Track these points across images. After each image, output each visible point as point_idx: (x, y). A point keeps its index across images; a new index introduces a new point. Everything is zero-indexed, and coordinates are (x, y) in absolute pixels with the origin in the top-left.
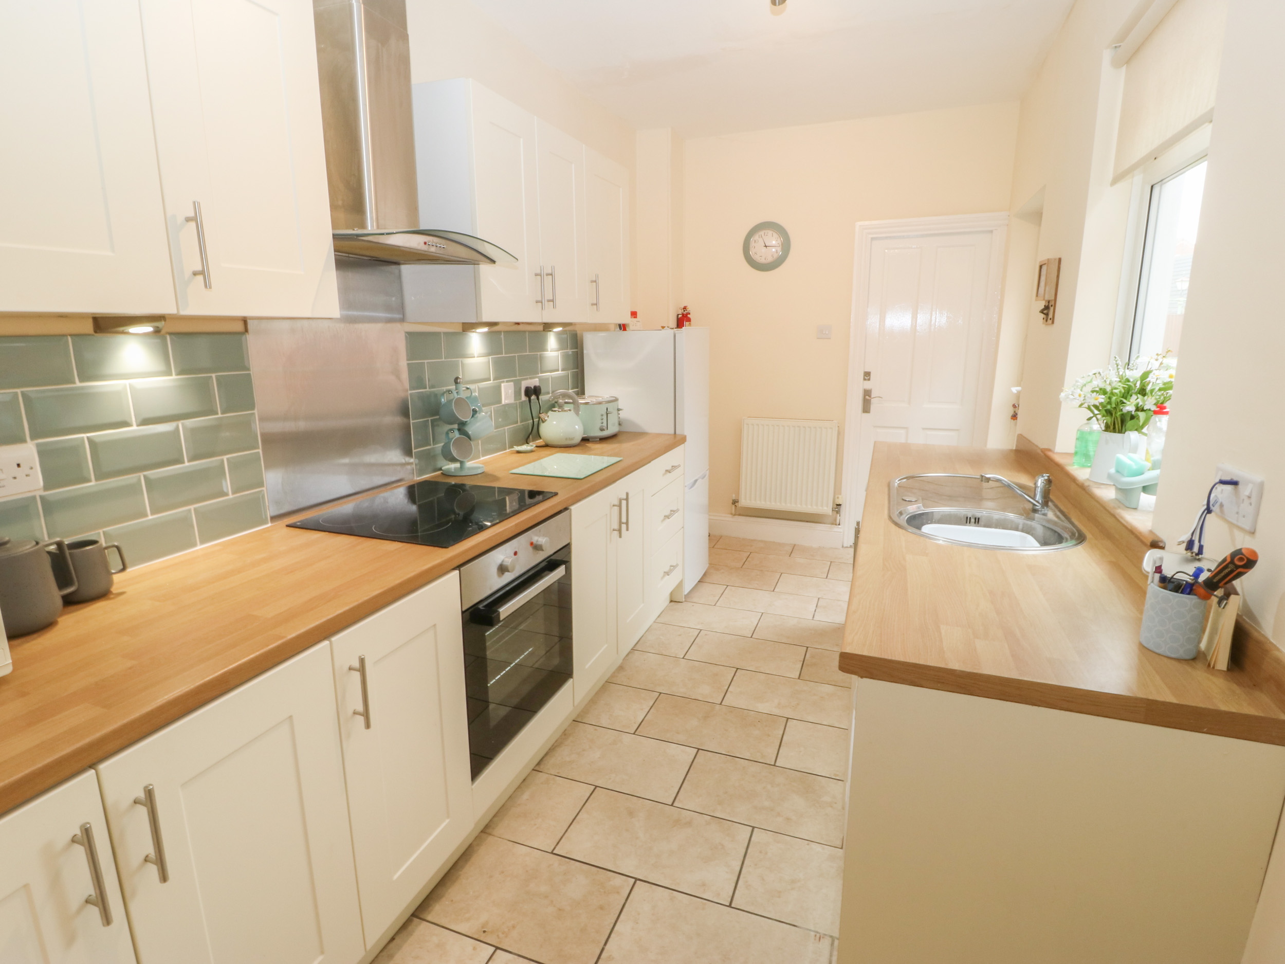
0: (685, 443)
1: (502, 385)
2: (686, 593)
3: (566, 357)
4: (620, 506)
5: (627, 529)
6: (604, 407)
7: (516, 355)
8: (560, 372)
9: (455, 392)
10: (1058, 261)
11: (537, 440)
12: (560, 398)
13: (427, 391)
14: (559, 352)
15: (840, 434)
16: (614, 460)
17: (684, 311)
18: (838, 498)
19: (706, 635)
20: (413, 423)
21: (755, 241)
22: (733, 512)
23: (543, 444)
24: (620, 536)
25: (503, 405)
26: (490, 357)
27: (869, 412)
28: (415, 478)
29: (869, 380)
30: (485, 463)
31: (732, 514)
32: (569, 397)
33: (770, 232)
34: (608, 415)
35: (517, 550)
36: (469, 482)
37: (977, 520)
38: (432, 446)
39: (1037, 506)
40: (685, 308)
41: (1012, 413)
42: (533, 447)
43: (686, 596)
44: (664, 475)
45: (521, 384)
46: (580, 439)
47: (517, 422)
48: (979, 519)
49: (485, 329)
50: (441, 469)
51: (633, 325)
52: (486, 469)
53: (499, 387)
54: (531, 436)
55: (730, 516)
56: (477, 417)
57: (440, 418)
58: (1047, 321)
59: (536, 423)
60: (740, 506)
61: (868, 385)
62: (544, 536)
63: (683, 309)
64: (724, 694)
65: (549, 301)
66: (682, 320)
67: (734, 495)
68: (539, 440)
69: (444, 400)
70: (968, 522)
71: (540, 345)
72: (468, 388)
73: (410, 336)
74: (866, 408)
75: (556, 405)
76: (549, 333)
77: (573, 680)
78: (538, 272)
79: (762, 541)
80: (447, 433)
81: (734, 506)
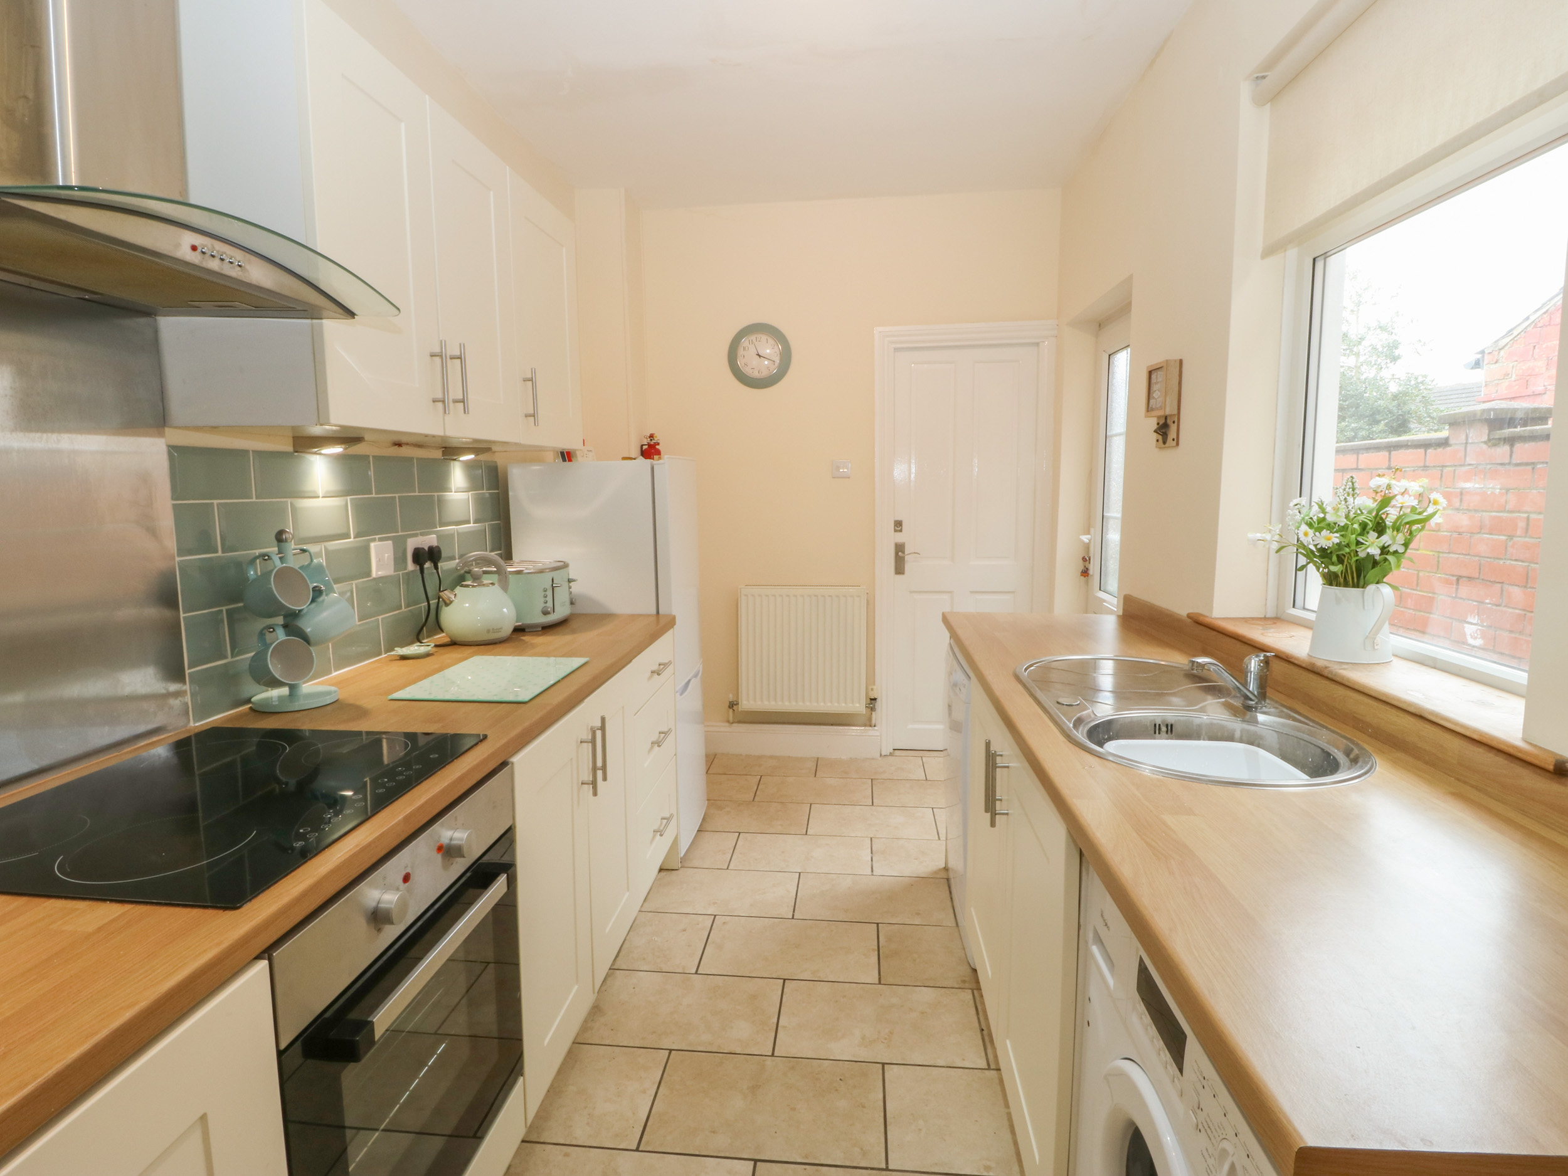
0: (675, 627)
1: (372, 545)
2: (682, 855)
3: (480, 501)
4: (593, 742)
5: (605, 779)
6: (548, 576)
7: (397, 495)
8: (472, 525)
9: (276, 559)
10: (1178, 362)
11: (435, 635)
12: (472, 565)
13: (219, 557)
14: (470, 493)
15: (870, 604)
16: (577, 662)
17: (651, 440)
18: (872, 690)
19: (724, 923)
20: (184, 617)
21: (744, 349)
22: (731, 719)
23: (447, 640)
24: (595, 794)
25: (374, 579)
26: (349, 498)
27: (903, 573)
28: (192, 724)
29: (901, 531)
30: (340, 683)
31: (728, 721)
32: (489, 562)
33: (764, 337)
34: (555, 589)
35: (408, 870)
36: (306, 725)
37: (1169, 728)
38: (229, 660)
39: (1251, 700)
40: (652, 436)
41: (1081, 568)
42: (429, 648)
43: (683, 860)
44: (650, 678)
45: (405, 543)
46: (511, 629)
47: (400, 607)
48: (1172, 725)
49: (338, 450)
50: (248, 701)
51: (583, 456)
52: (342, 694)
53: (366, 550)
54: (425, 628)
55: (727, 724)
56: (323, 601)
57: (244, 607)
58: (1164, 443)
59: (433, 607)
60: (740, 710)
61: (900, 538)
62: (464, 827)
63: (650, 437)
64: (774, 1034)
65: (456, 401)
66: (650, 451)
67: (731, 696)
68: (439, 633)
69: (256, 572)
70: (1157, 732)
71: (439, 482)
72: (304, 551)
73: (177, 453)
74: (899, 569)
75: (468, 576)
76: (452, 463)
77: (524, 1079)
78: (437, 350)
79: (772, 757)
80: (261, 634)
81: (731, 710)
